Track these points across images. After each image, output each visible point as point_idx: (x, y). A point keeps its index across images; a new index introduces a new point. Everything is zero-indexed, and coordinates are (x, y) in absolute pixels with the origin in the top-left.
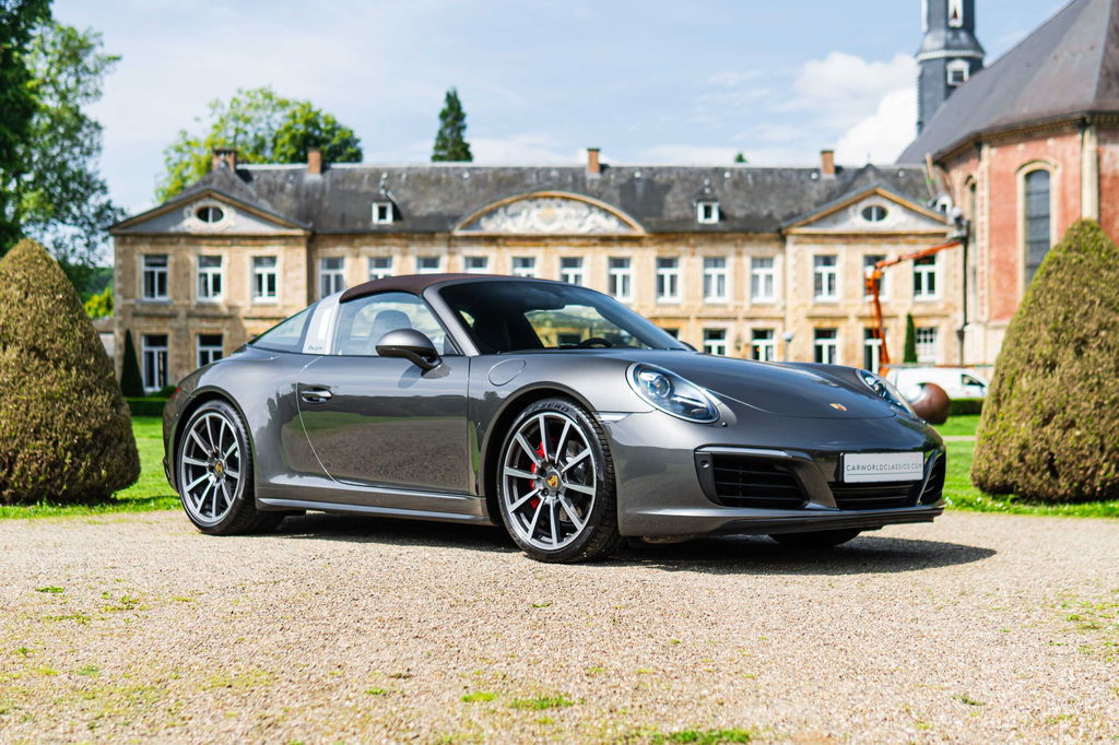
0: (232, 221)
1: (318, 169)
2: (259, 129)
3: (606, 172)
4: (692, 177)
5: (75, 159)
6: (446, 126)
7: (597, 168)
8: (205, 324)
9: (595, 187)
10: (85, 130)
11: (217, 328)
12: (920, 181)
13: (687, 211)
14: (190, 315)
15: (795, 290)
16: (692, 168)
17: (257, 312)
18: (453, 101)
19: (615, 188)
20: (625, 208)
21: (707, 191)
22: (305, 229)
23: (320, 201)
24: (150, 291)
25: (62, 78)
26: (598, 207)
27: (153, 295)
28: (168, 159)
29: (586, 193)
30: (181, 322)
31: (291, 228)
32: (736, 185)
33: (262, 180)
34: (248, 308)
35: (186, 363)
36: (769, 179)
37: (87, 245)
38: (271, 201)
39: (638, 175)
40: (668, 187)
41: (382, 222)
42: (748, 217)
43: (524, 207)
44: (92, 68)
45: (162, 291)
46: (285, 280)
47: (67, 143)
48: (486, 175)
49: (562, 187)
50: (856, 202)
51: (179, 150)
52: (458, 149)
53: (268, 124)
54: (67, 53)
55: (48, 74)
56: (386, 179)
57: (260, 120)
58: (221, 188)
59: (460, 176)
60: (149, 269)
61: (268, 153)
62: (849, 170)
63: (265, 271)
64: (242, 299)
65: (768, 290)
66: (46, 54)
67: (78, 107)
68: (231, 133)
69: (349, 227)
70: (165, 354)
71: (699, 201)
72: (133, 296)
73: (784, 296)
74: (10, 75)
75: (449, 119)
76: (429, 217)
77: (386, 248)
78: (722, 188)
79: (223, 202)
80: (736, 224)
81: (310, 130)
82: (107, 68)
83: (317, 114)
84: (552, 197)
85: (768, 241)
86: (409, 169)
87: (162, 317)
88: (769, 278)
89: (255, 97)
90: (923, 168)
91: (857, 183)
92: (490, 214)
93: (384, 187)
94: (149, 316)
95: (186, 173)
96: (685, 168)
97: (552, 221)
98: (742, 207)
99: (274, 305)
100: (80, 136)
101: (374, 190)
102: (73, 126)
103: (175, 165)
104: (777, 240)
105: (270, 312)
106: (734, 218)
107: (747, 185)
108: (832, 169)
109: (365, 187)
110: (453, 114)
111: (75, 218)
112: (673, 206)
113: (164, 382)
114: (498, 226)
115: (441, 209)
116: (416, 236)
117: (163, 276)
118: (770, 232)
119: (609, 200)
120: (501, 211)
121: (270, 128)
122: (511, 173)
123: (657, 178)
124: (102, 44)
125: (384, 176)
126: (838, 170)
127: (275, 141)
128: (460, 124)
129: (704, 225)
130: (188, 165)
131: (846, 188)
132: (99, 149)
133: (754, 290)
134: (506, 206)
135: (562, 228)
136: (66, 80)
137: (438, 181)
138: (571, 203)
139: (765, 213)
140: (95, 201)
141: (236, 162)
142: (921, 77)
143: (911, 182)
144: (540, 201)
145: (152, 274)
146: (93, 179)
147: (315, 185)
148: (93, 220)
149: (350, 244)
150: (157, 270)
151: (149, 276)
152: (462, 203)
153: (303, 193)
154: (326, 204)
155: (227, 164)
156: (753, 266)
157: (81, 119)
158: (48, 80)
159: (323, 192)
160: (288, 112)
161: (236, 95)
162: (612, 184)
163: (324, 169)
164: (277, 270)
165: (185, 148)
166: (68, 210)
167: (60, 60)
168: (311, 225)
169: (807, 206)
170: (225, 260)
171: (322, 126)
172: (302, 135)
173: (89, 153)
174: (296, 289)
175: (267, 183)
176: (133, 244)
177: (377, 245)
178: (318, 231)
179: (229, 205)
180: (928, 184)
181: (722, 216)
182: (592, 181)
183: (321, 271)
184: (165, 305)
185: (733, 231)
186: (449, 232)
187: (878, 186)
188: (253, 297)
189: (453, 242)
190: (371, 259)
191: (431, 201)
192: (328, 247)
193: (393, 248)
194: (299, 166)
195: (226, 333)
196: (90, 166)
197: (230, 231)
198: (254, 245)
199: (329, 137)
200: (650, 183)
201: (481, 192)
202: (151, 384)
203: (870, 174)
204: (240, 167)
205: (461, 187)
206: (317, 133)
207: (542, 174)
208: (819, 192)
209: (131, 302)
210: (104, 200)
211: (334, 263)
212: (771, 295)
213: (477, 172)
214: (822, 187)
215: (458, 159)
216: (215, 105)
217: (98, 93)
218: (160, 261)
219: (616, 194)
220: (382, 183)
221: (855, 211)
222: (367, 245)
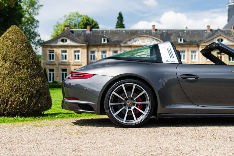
0: (69, 43)
1: (89, 30)
2: (75, 22)
3: (157, 31)
4: (177, 32)
5: (33, 29)
6: (119, 20)
7: (155, 30)
8: (63, 66)
9: (154, 34)
10: (35, 22)
11: (66, 67)
12: (230, 33)
13: (176, 40)
14: (59, 64)
15: (202, 58)
16: (177, 30)
17: (75, 64)
18: (120, 14)
19: (159, 34)
20: (161, 39)
21: (181, 35)
22: (86, 44)
23: (90, 38)
24: (50, 59)
25: (30, 10)
26: (155, 39)
27: (51, 60)
28: (54, 28)
29: (152, 35)
30: (57, 66)
31: (83, 44)
32: (187, 34)
33: (76, 33)
34: (73, 63)
35: (58, 76)
36: (195, 32)
37: (35, 49)
38: (78, 38)
39: (164, 31)
40: (171, 34)
41: (104, 42)
42: (190, 41)
43: (137, 39)
44: (36, 8)
45: (53, 59)
46: (82, 56)
47: (31, 25)
48: (128, 32)
49: (146, 34)
50: (216, 38)
51: (57, 26)
52: (122, 26)
53: (77, 20)
54: (31, 4)
55: (26, 9)
56: (105, 33)
57: (75, 19)
58: (67, 35)
59: (123, 32)
60: (50, 53)
61: (77, 27)
62: (214, 30)
63: (77, 54)
64: (72, 60)
65: (195, 58)
66: (26, 5)
67: (33, 17)
68: (69, 23)
69: (96, 44)
70: (53, 73)
71: (178, 37)
72: (46, 60)
73: (199, 59)
74: (17, 8)
75: (120, 19)
76: (115, 41)
77: (105, 49)
78: (184, 34)
79: (67, 38)
80: (187, 43)
81: (87, 22)
82: (40, 8)
83: (89, 18)
84: (144, 37)
85: (195, 47)
86: (110, 30)
87: (53, 65)
88: (195, 55)
89: (74, 14)
90: (231, 30)
91: (216, 33)
92: (130, 40)
93: (105, 34)
94: (50, 65)
95: (58, 32)
96: (175, 30)
97: (144, 42)
98: (189, 39)
99: (79, 62)
100: (34, 23)
101: (102, 35)
102: (32, 21)
103: (56, 30)
104: (197, 47)
105: (78, 64)
106: (187, 42)
107: (190, 34)
108: (210, 30)
109: (100, 34)
110: (121, 18)
111: (33, 42)
112: (172, 39)
113: (53, 80)
114: (131, 43)
115: (118, 39)
116: (112, 46)
117: (53, 55)
118: (196, 44)
119: (157, 37)
120: (132, 40)
121: (78, 22)
122: (134, 31)
123: (169, 32)
124: (39, 2)
125: (105, 32)
126: (211, 30)
127: (79, 24)
128: (122, 20)
129: (180, 43)
130: (59, 30)
131: (213, 35)
132: (38, 26)
133: (192, 58)
134: (133, 39)
135: (147, 44)
136: (31, 10)
137: (117, 33)
138: (149, 38)
139: (194, 40)
140: (37, 38)
141: (70, 29)
142: (229, 9)
143: (228, 33)
144: (142, 37)
145: (51, 55)
146: (37, 33)
147: (88, 34)
148: (37, 43)
149: (97, 47)
150: (52, 54)
151: (50, 55)
152: (123, 38)
153: (86, 36)
154: (91, 38)
155: (68, 29)
156: (192, 53)
157: (34, 20)
158: (26, 10)
159: (90, 35)
160: (82, 18)
161: (70, 14)
162: (158, 33)
163: (91, 30)
164: (80, 54)
165: (58, 26)
166: (31, 41)
167: (29, 6)
168: (88, 43)
169: (204, 39)
170: (68, 51)
171: (90, 21)
172: (85, 23)
173: (36, 27)
174: (84, 58)
175: (77, 33)
176: (46, 48)
177: (103, 48)
178: (89, 45)
179: (68, 38)
180: (232, 33)
181: (184, 41)
182: (154, 33)
183: (90, 54)
184: (54, 62)
185: (187, 44)
186: (120, 45)
187: (221, 34)
188: (74, 60)
189: (121, 47)
190: (102, 51)
191: (116, 38)
192: (92, 48)
193: (107, 49)
194: (85, 29)
195: (68, 68)
196: (36, 30)
197: (69, 45)
198: (74, 48)
199: (92, 23)
200: (167, 33)
201: (127, 35)
202: (50, 80)
203: (219, 31)
204: (71, 30)
205: (123, 34)
206: (89, 23)
207: (142, 31)
208: (207, 35)
209: (46, 61)
210: (39, 38)
211: (93, 52)
212: (196, 59)
213: (126, 31)
214: (207, 34)
215: (122, 28)
216: (65, 16)
217: (38, 14)
218: (53, 52)
219: (159, 36)
220: (104, 33)
221: (216, 40)
222: (101, 48)
